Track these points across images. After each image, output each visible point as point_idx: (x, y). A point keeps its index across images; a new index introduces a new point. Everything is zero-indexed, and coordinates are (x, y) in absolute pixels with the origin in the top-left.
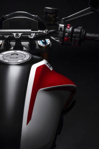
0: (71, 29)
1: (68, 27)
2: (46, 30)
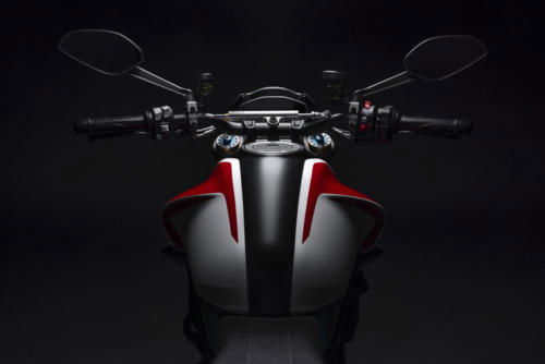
0: (371, 110)
1: (367, 106)
2: (327, 112)
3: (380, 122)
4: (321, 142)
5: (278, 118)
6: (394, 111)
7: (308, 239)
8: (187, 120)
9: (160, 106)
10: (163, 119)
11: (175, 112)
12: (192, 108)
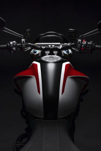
0: (85, 43)
1: (84, 41)
2: (70, 43)
3: (88, 47)
4: (68, 52)
5: (53, 46)
6: (93, 43)
7: (64, 93)
8: (22, 45)
9: (12, 41)
10: (14, 46)
11: (17, 43)
12: (23, 42)
